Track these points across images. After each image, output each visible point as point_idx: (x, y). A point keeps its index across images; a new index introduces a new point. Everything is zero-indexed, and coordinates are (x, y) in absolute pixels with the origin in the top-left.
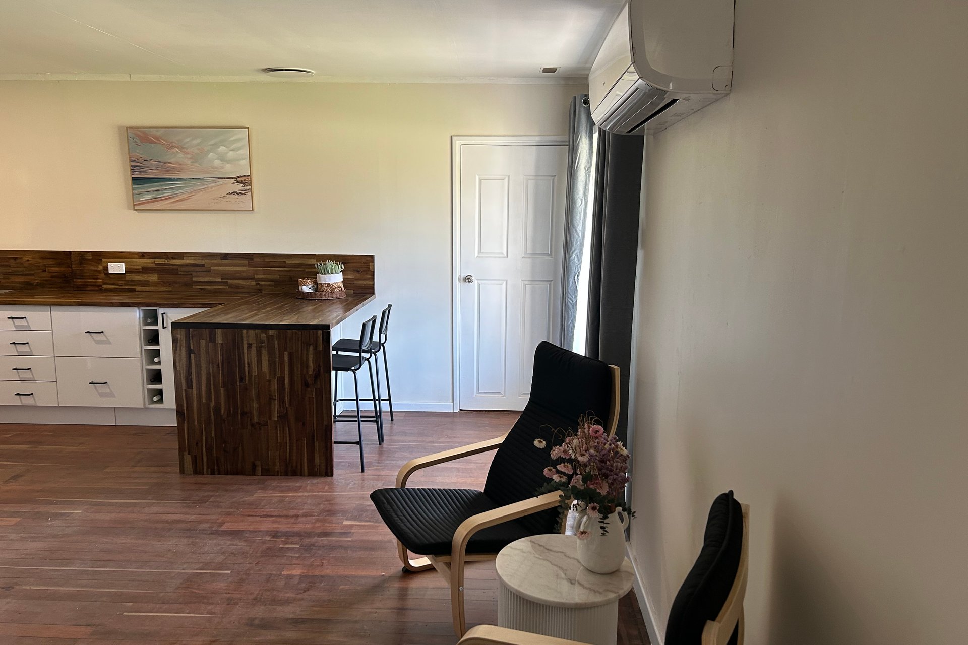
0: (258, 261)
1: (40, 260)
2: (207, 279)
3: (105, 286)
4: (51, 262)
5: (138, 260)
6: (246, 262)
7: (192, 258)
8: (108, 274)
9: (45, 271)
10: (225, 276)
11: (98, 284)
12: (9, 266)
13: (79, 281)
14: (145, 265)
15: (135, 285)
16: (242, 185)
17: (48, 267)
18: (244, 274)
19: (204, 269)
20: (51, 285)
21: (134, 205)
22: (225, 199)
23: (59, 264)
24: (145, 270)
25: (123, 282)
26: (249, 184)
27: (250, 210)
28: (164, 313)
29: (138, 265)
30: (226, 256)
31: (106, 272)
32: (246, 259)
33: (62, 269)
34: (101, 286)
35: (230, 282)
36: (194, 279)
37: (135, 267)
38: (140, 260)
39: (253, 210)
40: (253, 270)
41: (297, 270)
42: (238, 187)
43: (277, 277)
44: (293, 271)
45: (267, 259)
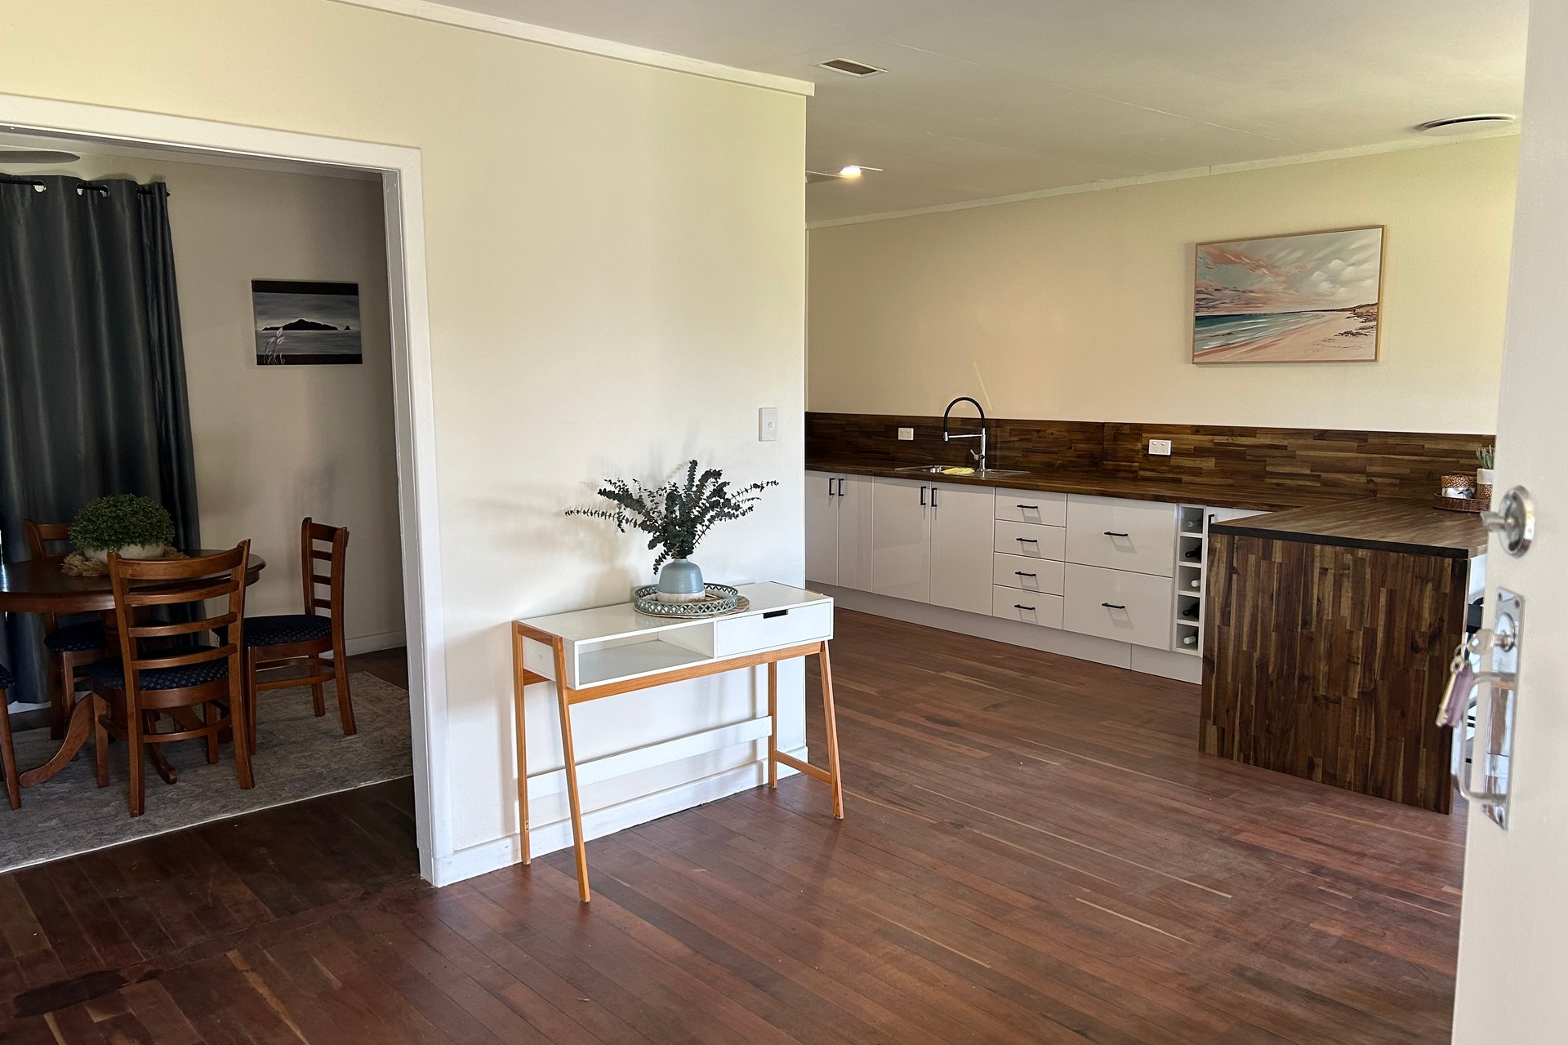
0: (1376, 444)
1: (1066, 434)
2: (1287, 470)
3: (1142, 473)
4: (1079, 436)
5: (1190, 437)
6: (1355, 444)
7: (1270, 436)
8: (1147, 456)
9: (1071, 448)
10: (1317, 466)
11: (1133, 469)
12: (1029, 440)
13: (1109, 464)
14: (1198, 444)
15: (1182, 473)
16: (1362, 320)
17: (1075, 443)
18: (1349, 463)
19: (1285, 453)
20: (1074, 467)
21: (1194, 356)
22: (1332, 344)
23: (1088, 440)
24: (1199, 452)
25: (1166, 468)
26: (1375, 317)
27: (1372, 361)
28: (1213, 515)
29: (1190, 444)
30: (1322, 434)
31: (1145, 452)
32: (1355, 439)
33: (1092, 446)
34: (1136, 472)
35: (1324, 475)
36: (1269, 469)
37: (1185, 447)
38: (1193, 437)
39: (1376, 360)
40: (1365, 458)
41: (1444, 461)
42: (1356, 324)
43: (1405, 471)
44: (1436, 462)
45: (1391, 441)
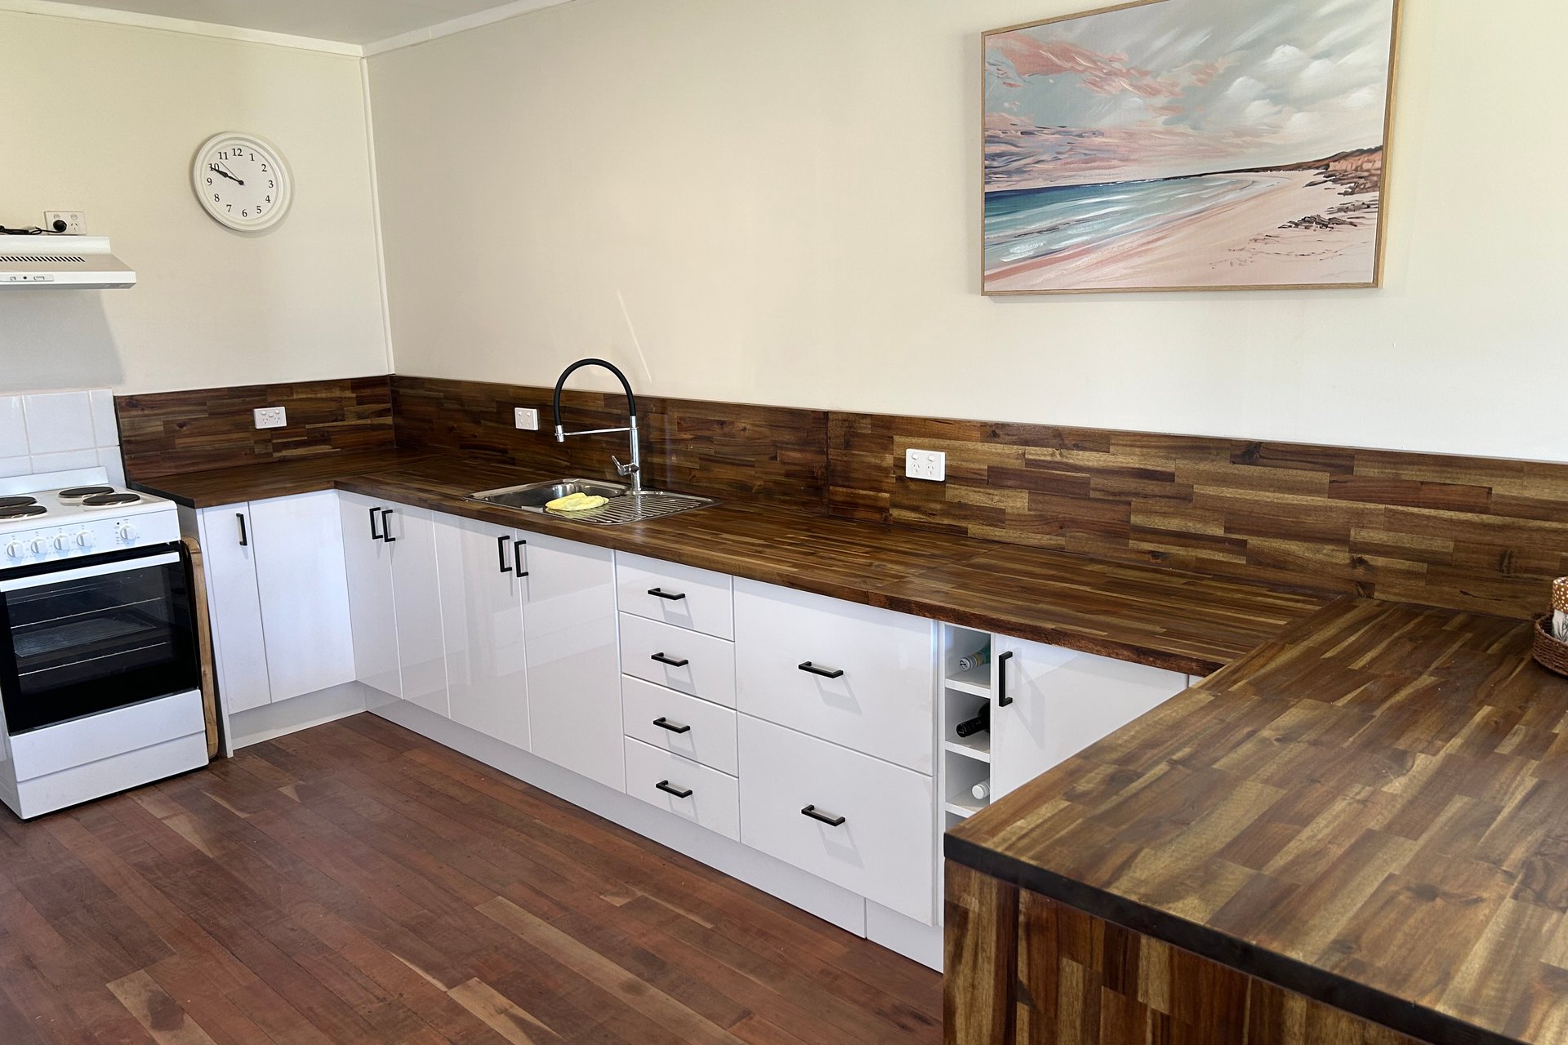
0: (1372, 480)
1: (765, 431)
2: (1174, 524)
3: (895, 513)
4: (787, 436)
5: (979, 446)
6: (1324, 477)
7: (1137, 450)
8: (903, 479)
9: (775, 458)
10: (1240, 520)
11: (881, 504)
12: (709, 439)
13: (840, 492)
14: (996, 461)
15: (965, 518)
16: (1343, 189)
17: (782, 448)
18: (1310, 520)
19: (1168, 489)
20: (785, 494)
22: (1272, 247)
23: (803, 445)
24: (997, 477)
25: (938, 507)
26: (1378, 182)
27: (1366, 286)
28: (1010, 655)
29: (979, 461)
30: (1250, 452)
31: (899, 472)
32: (1326, 466)
33: (809, 456)
35: (1254, 541)
36: (1136, 519)
37: (972, 466)
38: (986, 447)
39: (1376, 283)
40: (1347, 511)
42: (1328, 198)
43: (1441, 544)
45: (1410, 474)
